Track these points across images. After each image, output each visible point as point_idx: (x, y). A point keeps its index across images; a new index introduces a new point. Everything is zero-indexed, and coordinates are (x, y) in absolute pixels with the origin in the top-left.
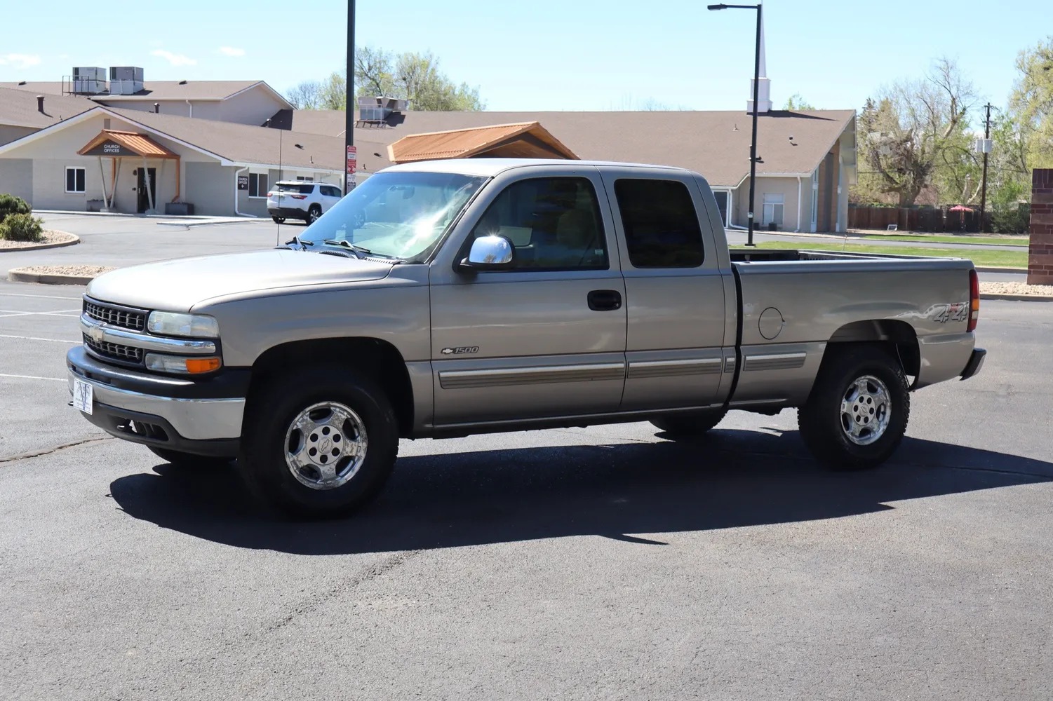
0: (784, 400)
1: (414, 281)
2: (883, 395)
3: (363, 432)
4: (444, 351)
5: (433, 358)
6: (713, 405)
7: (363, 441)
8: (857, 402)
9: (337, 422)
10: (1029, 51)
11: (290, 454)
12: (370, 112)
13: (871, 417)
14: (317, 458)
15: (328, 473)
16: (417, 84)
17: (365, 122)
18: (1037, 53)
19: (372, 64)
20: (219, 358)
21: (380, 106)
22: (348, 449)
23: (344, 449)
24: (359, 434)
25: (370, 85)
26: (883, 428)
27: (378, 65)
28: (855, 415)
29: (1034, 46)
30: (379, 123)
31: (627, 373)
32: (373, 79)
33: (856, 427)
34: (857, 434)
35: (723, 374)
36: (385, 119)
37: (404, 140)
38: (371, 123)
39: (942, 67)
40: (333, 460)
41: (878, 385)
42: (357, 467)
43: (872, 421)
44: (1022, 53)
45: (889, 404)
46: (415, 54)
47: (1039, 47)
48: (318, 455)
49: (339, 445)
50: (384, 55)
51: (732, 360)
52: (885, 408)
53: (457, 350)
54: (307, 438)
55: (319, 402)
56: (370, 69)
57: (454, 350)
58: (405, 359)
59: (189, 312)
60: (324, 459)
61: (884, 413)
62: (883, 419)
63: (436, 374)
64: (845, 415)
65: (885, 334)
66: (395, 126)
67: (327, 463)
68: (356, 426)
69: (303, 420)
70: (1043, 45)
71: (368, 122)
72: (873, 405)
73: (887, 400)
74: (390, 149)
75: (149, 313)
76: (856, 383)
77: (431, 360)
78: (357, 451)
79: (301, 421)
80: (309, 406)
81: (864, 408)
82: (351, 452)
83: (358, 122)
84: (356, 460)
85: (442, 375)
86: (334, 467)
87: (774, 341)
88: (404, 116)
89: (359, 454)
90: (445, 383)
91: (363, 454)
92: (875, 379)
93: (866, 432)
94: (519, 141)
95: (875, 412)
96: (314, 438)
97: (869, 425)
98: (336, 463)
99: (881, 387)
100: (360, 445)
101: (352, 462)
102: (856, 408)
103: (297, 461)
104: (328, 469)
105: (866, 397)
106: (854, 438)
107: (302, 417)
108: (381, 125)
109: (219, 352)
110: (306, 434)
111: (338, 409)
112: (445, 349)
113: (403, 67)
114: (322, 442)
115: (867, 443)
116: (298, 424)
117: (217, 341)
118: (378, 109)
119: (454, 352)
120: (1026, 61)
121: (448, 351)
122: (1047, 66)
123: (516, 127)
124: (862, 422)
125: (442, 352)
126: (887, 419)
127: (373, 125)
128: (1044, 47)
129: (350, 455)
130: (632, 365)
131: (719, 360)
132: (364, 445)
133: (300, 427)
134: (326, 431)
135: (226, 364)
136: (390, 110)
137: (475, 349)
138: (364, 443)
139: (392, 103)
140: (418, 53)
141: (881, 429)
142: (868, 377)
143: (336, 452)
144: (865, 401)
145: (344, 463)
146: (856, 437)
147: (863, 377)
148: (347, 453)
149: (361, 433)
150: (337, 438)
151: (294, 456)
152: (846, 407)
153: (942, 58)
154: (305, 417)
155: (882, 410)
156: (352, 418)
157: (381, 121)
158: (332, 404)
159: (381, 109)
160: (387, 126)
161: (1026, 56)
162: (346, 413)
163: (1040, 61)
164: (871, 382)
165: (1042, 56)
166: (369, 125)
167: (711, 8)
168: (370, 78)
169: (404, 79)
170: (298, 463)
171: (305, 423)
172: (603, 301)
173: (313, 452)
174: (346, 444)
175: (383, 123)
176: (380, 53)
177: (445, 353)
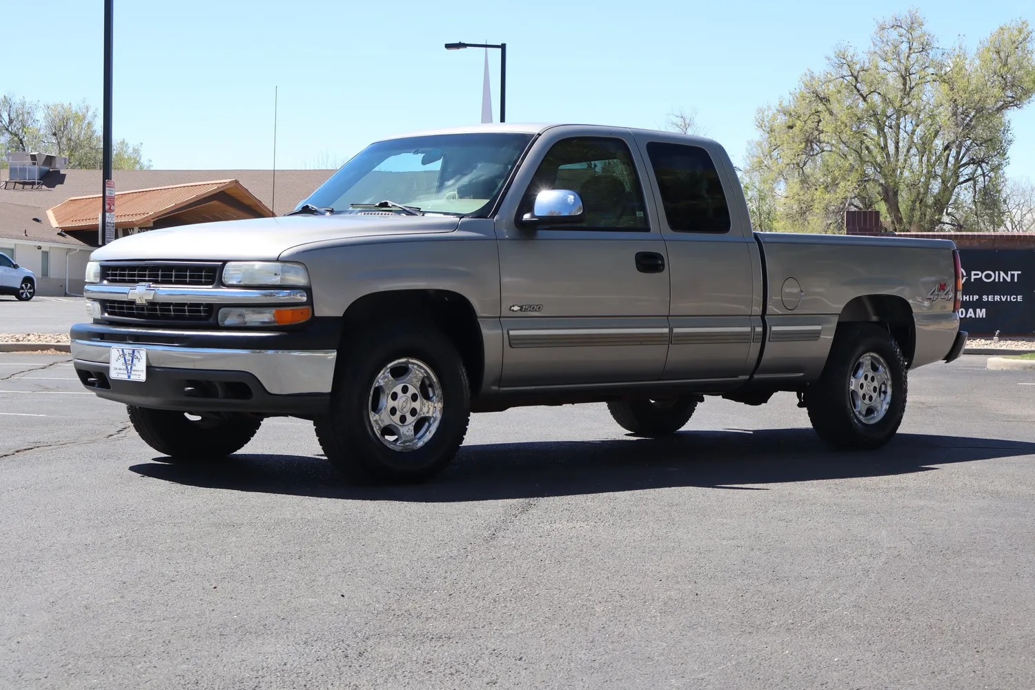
0: (801, 374)
1: (483, 235)
2: (884, 374)
3: (439, 392)
4: (512, 308)
5: (502, 315)
6: (741, 377)
7: (439, 401)
8: (862, 380)
9: (415, 380)
10: (769, 107)
11: (373, 413)
12: (23, 170)
13: (875, 395)
14: (396, 418)
15: (407, 434)
16: (70, 139)
17: (16, 183)
18: (779, 111)
19: (13, 116)
20: (309, 307)
21: (34, 164)
22: (425, 410)
23: (421, 410)
24: (434, 394)
25: (11, 141)
26: (886, 407)
27: (20, 118)
28: (861, 393)
29: (775, 104)
30: (33, 184)
31: (670, 339)
32: (16, 135)
33: (861, 406)
34: (864, 413)
35: (752, 343)
36: (40, 180)
37: (65, 204)
38: (24, 184)
39: (679, 123)
40: (411, 420)
41: (880, 363)
42: (433, 429)
43: (875, 400)
44: (761, 111)
45: (889, 383)
46: (66, 105)
47: (780, 105)
48: (398, 414)
49: (417, 405)
50: (27, 105)
51: (759, 329)
52: (886, 387)
53: (524, 307)
54: (388, 396)
55: (400, 358)
56: (11, 121)
57: (521, 307)
58: (478, 315)
59: (277, 260)
60: (403, 419)
61: (885, 392)
62: (885, 399)
63: (505, 331)
64: (853, 392)
65: (875, 315)
66: (54, 187)
67: (406, 424)
68: (431, 385)
69: (385, 377)
70: (784, 101)
71: (20, 183)
72: (876, 384)
73: (887, 379)
74: (50, 214)
75: (223, 266)
76: (861, 361)
77: (500, 317)
78: (433, 413)
79: (383, 378)
80: (391, 362)
81: (868, 388)
82: (428, 412)
83: (6, 183)
84: (431, 422)
85: (512, 333)
86: (412, 428)
87: (794, 312)
88: (64, 176)
89: (434, 416)
90: (514, 342)
91: (438, 415)
92: (877, 356)
93: (870, 411)
94: (214, 203)
95: (878, 390)
96: (394, 396)
97: (873, 404)
98: (414, 424)
99: (883, 366)
100: (436, 405)
101: (427, 424)
102: (862, 385)
103: (378, 420)
104: (407, 430)
105: (870, 375)
106: (861, 417)
107: (383, 374)
108: (35, 187)
109: (310, 302)
110: (387, 392)
111: (416, 367)
112: (513, 306)
113: (53, 120)
114: (401, 401)
115: (872, 422)
116: (380, 380)
117: (308, 290)
118: (33, 167)
119: (521, 310)
120: (766, 119)
121: (516, 308)
122: (790, 124)
123: (212, 186)
124: (867, 401)
125: (510, 309)
126: (888, 398)
127: (26, 187)
128: (785, 103)
129: (427, 415)
130: (676, 330)
131: (748, 329)
132: (439, 406)
133: (382, 384)
134: (405, 390)
135: (317, 314)
136: (47, 168)
137: (540, 308)
138: (440, 404)
139: (50, 160)
140: (70, 104)
141: (884, 408)
142: (872, 354)
143: (413, 412)
144: (869, 379)
145: (421, 423)
146: (863, 415)
147: (867, 354)
148: (424, 413)
149: (436, 392)
150: (414, 398)
151: (377, 415)
152: (854, 384)
153: (679, 114)
154: (386, 374)
155: (883, 389)
156: (429, 377)
157: (36, 181)
158: (411, 360)
159: (36, 167)
160: (44, 187)
161: (766, 113)
162: (423, 371)
163: (782, 120)
164: (873, 360)
165: (785, 114)
166: (22, 186)
167: (448, 46)
168: (11, 133)
169: (55, 134)
170: (380, 422)
171: (386, 380)
172: (649, 263)
173: (393, 411)
174: (423, 404)
175: (38, 183)
176: (23, 105)
177: (513, 310)
